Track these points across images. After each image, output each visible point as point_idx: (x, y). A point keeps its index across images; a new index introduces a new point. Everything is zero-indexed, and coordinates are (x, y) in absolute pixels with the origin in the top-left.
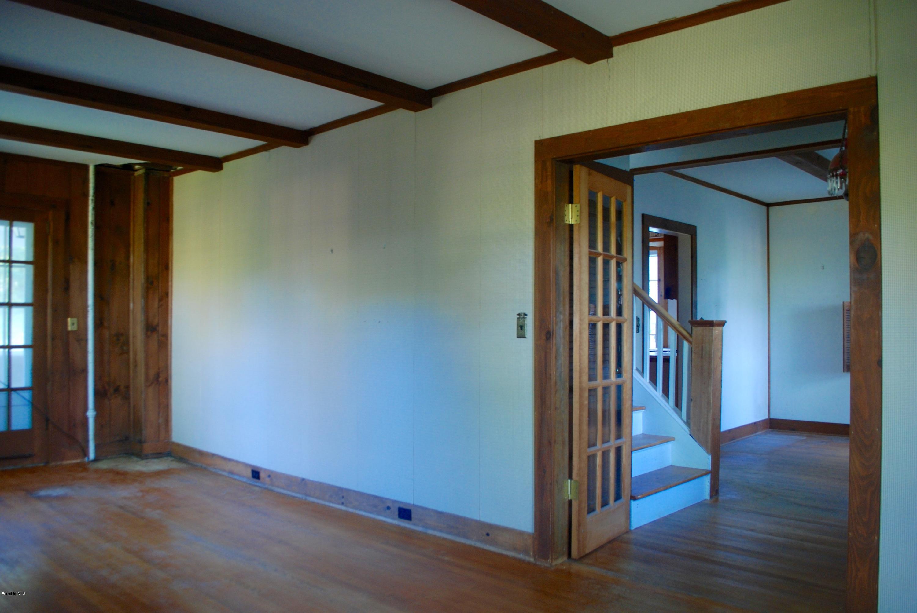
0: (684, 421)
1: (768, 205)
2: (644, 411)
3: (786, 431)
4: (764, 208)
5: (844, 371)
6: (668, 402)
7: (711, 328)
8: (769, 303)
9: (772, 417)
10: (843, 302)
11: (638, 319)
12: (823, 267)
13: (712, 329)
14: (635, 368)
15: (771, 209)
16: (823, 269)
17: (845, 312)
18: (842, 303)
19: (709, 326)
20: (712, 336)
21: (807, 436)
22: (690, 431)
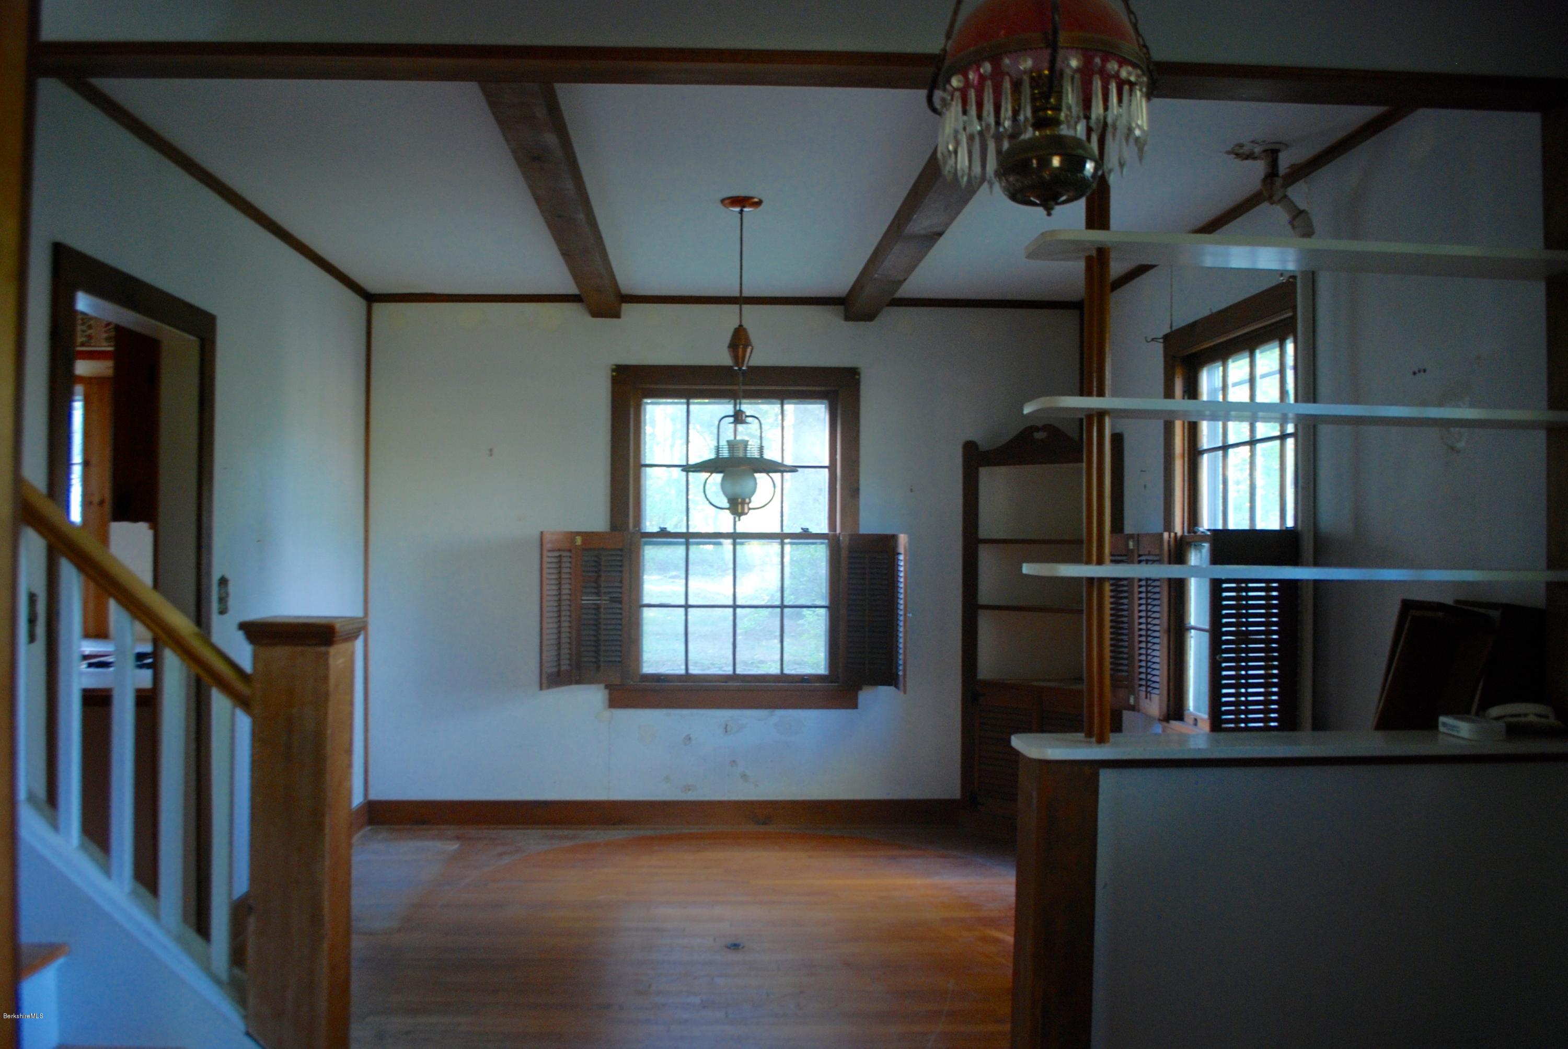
0: (217, 981)
1: (371, 299)
2: (61, 961)
3: (408, 826)
4: (359, 304)
5: (541, 689)
6: (156, 915)
7: (323, 649)
8: (366, 531)
9: (374, 796)
10: (542, 533)
11: (32, 598)
12: (491, 450)
13: (327, 653)
14: (22, 794)
15: (378, 307)
16: (491, 455)
17: (545, 553)
18: (539, 534)
19: (316, 645)
20: (326, 678)
21: (458, 838)
22: (245, 1017)
